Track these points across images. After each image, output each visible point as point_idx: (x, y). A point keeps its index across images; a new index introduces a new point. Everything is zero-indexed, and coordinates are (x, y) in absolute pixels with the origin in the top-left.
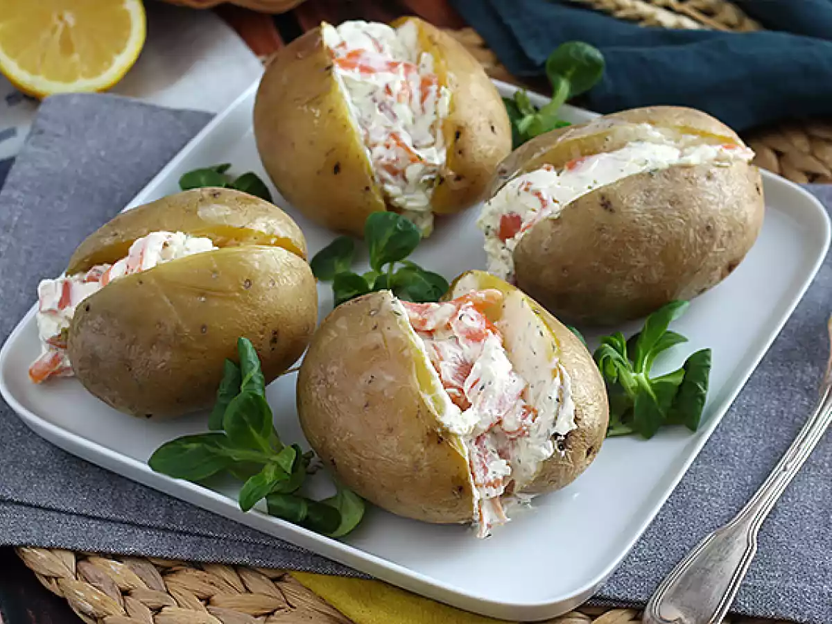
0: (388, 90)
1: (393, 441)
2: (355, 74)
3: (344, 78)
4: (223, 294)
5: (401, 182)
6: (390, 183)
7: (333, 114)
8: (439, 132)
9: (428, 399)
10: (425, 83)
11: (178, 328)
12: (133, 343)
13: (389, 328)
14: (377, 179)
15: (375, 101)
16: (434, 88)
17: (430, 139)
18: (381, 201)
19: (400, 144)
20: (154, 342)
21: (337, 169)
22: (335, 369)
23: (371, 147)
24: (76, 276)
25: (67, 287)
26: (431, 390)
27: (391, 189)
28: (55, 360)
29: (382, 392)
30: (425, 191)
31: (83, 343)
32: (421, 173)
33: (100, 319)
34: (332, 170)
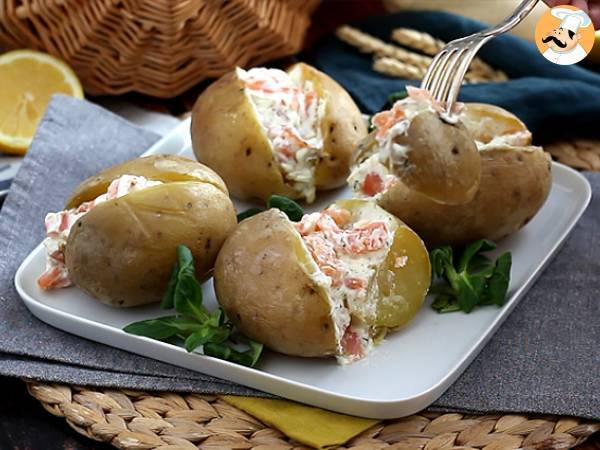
0: (283, 103)
1: (280, 294)
2: (260, 94)
3: (252, 96)
4: (173, 212)
5: (293, 162)
6: (285, 162)
7: (247, 117)
8: (319, 130)
9: (303, 265)
10: (308, 99)
11: (142, 235)
12: (111, 246)
14: (276, 159)
15: (274, 110)
16: (314, 101)
17: (312, 133)
18: (279, 174)
19: (291, 135)
20: (126, 244)
21: (249, 152)
22: (240, 253)
23: (273, 138)
24: (71, 211)
25: (65, 218)
26: (306, 260)
27: (286, 166)
28: (56, 273)
29: (272, 264)
30: (309, 168)
31: (76, 249)
32: (307, 155)
33: (88, 230)
34: (244, 153)
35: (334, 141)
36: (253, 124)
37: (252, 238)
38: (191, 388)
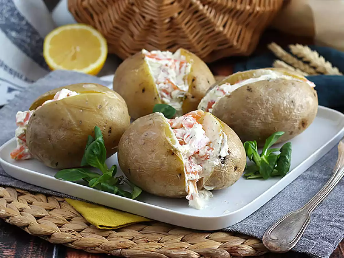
0: (167, 65)
1: (154, 155)
2: (153, 60)
3: (150, 62)
4: (90, 110)
5: (170, 98)
6: (165, 97)
7: (144, 71)
8: (186, 81)
9: (169, 140)
10: (181, 64)
12: (52, 128)
13: (156, 119)
14: (160, 96)
15: (161, 69)
16: (185, 64)
17: (182, 82)
19: (169, 82)
20: (61, 127)
21: (144, 91)
22: (132, 134)
23: (159, 84)
24: (32, 111)
25: (28, 114)
26: (171, 137)
27: (166, 100)
28: (21, 149)
29: (151, 138)
30: (179, 102)
32: (178, 94)
33: (39, 119)
34: (141, 91)
35: (194, 87)
36: (148, 75)
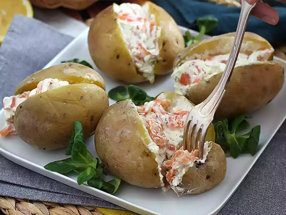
0: (138, 28)
1: (130, 155)
2: (125, 22)
3: (121, 24)
4: (72, 102)
5: (143, 62)
6: (138, 62)
8: (157, 44)
9: (143, 139)
10: (152, 25)
11: (55, 115)
12: (38, 120)
13: (129, 113)
14: (133, 61)
16: (155, 27)
17: (153, 46)
18: (134, 69)
19: (142, 48)
20: (46, 120)
21: (118, 57)
22: (108, 128)
23: (131, 49)
24: (18, 96)
25: (14, 100)
26: (145, 136)
27: (139, 65)
28: (10, 128)
29: (126, 137)
30: (151, 65)
31: (19, 120)
32: (150, 59)
33: (25, 111)
34: (116, 57)
35: (165, 51)
36: (121, 41)
37: (115, 119)
38: (80, 203)
